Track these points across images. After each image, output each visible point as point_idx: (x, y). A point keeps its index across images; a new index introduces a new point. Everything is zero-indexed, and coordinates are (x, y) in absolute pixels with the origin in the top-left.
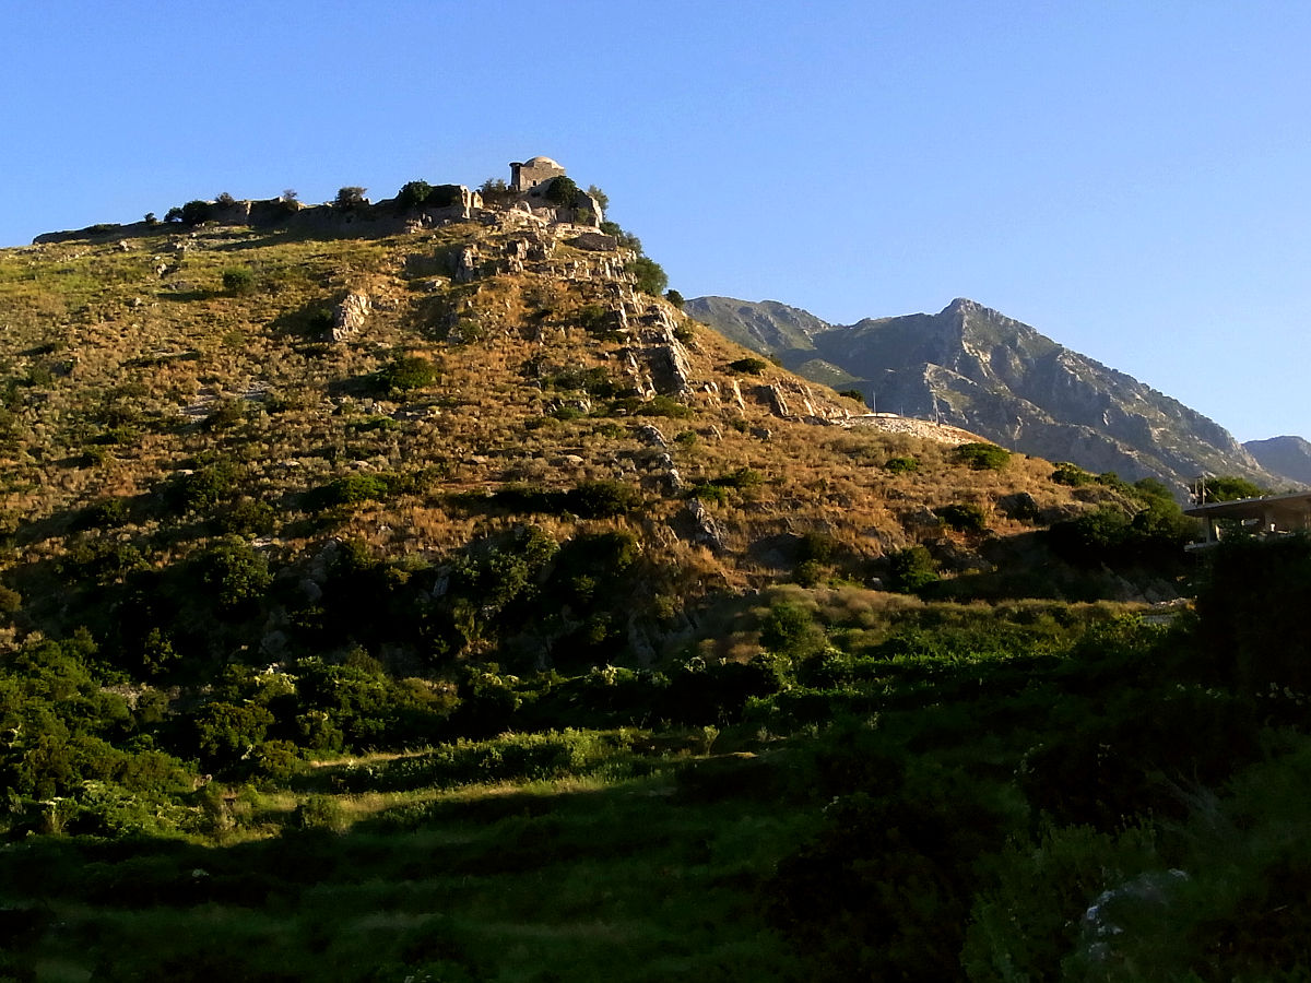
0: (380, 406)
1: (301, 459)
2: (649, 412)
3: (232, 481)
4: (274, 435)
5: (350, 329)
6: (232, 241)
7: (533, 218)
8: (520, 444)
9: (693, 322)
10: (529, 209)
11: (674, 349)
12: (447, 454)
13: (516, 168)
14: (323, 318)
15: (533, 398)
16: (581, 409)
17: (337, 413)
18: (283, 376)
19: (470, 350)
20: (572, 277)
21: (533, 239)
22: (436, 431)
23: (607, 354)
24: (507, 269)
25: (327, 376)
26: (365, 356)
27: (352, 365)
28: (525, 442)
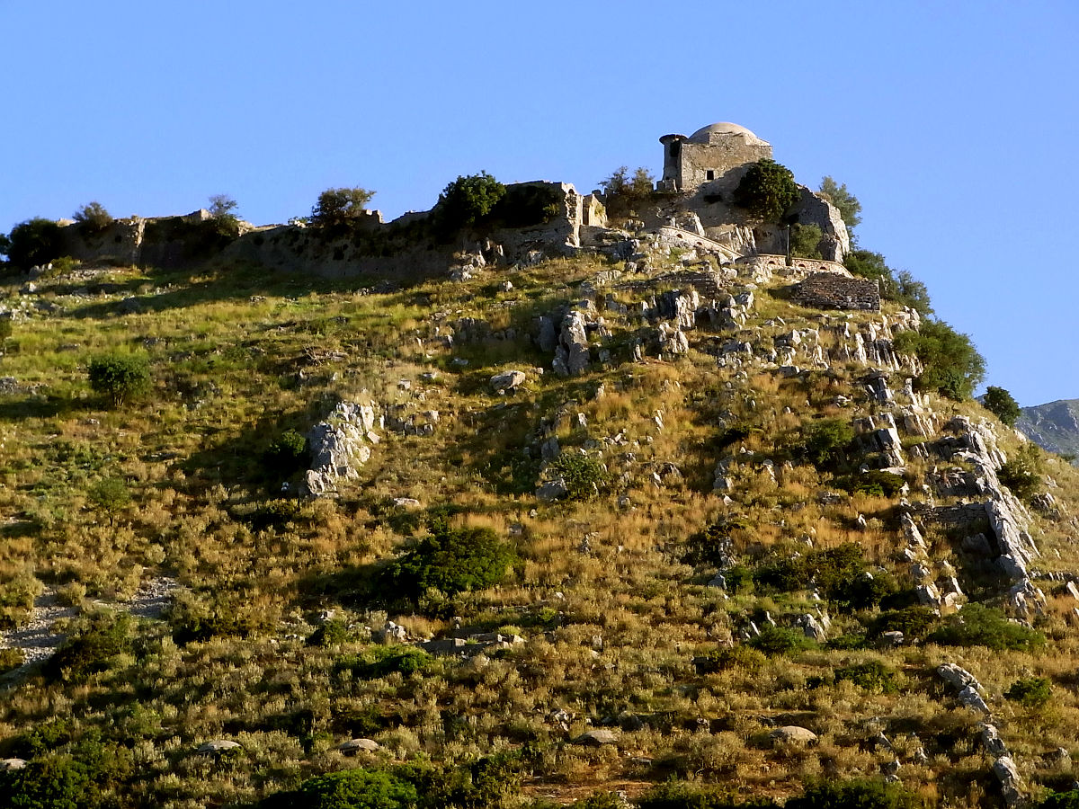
0: (402, 627)
1: (243, 736)
2: (950, 637)
3: (102, 781)
4: (188, 688)
5: (342, 471)
6: (106, 298)
7: (707, 244)
8: (685, 704)
9: (1041, 451)
10: (700, 227)
11: (1001, 507)
12: (537, 724)
13: (673, 146)
14: (287, 450)
15: (710, 608)
16: (810, 631)
17: (314, 640)
18: (207, 568)
19: (583, 513)
20: (789, 363)
21: (707, 288)
22: (515, 676)
23: (861, 519)
24: (655, 349)
25: (295, 566)
26: (371, 526)
27: (346, 544)
28: (695, 698)
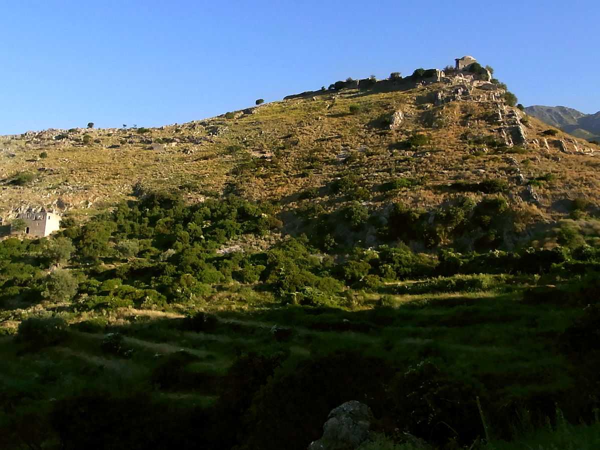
0: (408, 153)
1: (379, 173)
2: (511, 152)
3: (354, 181)
4: (369, 164)
5: (396, 125)
6: (352, 95)
7: (464, 79)
8: (461, 166)
9: (528, 116)
10: (463, 76)
11: (520, 127)
12: (433, 170)
13: (457, 61)
14: (386, 121)
15: (465, 148)
16: (484, 151)
17: (392, 156)
18: (372, 143)
19: (441, 131)
20: (480, 101)
21: (464, 87)
22: (429, 161)
23: (494, 130)
24: (454, 99)
25: (388, 142)
26: (402, 135)
27: (397, 138)
28: (462, 165)
